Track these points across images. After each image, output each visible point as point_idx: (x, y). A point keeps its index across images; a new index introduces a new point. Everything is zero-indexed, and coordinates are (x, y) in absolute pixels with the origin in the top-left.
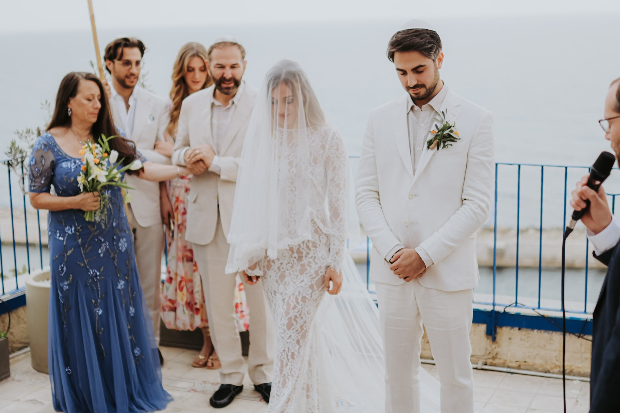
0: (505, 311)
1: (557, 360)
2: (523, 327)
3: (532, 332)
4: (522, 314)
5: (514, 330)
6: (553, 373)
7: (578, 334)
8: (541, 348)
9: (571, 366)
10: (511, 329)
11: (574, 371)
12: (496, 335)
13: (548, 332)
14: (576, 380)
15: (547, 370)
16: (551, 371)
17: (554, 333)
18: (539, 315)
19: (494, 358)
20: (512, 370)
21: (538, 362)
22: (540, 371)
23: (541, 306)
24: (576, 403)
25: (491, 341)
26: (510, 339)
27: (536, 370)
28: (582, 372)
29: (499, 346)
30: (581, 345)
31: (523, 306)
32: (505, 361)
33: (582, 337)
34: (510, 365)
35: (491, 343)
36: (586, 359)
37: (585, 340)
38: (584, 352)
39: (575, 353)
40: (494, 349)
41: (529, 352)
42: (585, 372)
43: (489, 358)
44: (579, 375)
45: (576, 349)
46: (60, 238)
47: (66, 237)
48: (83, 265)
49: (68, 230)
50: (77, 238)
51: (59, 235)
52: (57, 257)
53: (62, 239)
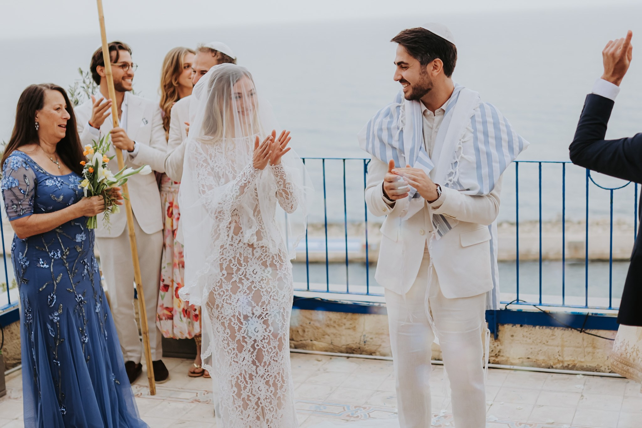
0: (506, 308)
1: (559, 355)
2: (525, 324)
3: (534, 328)
4: (523, 311)
5: (516, 327)
6: (556, 368)
7: (580, 329)
8: (544, 343)
9: (574, 361)
10: (513, 326)
11: (577, 365)
12: (498, 333)
13: (550, 327)
14: (579, 374)
15: (550, 366)
16: (554, 366)
17: (556, 328)
18: (540, 311)
19: (496, 356)
20: (515, 367)
21: (541, 358)
22: (543, 367)
23: (543, 302)
24: (582, 397)
25: (494, 339)
26: (512, 336)
27: (539, 366)
28: (585, 367)
29: (501, 344)
30: (583, 340)
31: (525, 303)
32: (508, 358)
33: (584, 331)
34: (513, 362)
35: (494, 341)
36: (589, 353)
37: (587, 335)
38: (586, 347)
39: (578, 347)
40: (497, 347)
41: (531, 348)
42: (588, 366)
43: (492, 356)
44: (582, 369)
45: (578, 343)
46: (45, 265)
47: (52, 263)
48: (72, 291)
49: (54, 255)
50: (64, 262)
51: (43, 263)
52: (44, 287)
53: (48, 266)
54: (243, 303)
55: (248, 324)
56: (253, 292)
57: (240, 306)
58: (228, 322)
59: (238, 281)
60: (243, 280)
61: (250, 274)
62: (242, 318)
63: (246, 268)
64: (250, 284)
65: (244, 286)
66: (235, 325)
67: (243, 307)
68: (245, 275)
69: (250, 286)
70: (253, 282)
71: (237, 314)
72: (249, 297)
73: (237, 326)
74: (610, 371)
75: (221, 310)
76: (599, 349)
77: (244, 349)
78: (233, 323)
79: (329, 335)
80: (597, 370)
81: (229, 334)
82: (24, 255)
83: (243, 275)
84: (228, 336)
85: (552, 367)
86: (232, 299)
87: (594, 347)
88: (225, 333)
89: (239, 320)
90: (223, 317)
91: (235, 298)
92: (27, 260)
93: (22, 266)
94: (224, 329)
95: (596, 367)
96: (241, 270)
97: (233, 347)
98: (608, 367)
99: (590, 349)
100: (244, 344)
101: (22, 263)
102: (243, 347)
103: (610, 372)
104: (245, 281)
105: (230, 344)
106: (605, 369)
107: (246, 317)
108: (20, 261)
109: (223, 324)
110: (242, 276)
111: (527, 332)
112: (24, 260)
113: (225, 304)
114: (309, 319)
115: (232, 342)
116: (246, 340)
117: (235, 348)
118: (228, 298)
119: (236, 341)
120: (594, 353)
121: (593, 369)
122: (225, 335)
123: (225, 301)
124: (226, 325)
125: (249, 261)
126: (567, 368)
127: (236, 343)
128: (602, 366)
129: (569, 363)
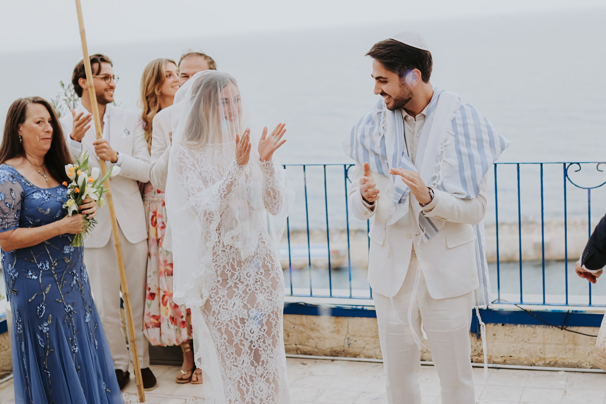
0: (488, 308)
1: (541, 353)
2: (506, 323)
3: (515, 326)
4: (505, 310)
5: (498, 326)
6: (538, 366)
7: (561, 327)
8: (526, 342)
9: (555, 358)
10: (495, 325)
11: (559, 362)
12: (480, 333)
13: (531, 325)
14: (561, 371)
15: (532, 363)
16: (536, 364)
17: (537, 327)
18: (522, 310)
19: (479, 355)
20: (498, 366)
21: (523, 355)
22: (525, 365)
24: (565, 393)
25: (476, 338)
26: (494, 335)
27: (521, 364)
28: (567, 363)
30: (564, 337)
33: (565, 329)
35: (476, 340)
36: (570, 350)
37: (568, 332)
38: (568, 344)
39: (559, 344)
40: (479, 346)
41: (514, 347)
42: (570, 363)
43: (475, 355)
44: (564, 366)
45: (559, 340)
46: (34, 277)
47: (41, 274)
48: (61, 301)
49: (42, 266)
50: (53, 273)
51: (31, 274)
52: (33, 297)
53: (37, 277)
54: (239, 307)
55: (245, 327)
56: (248, 295)
57: (236, 310)
58: (225, 327)
59: (233, 285)
60: (238, 284)
61: (244, 278)
62: (238, 322)
63: (240, 273)
64: (245, 287)
65: (239, 290)
66: (232, 329)
67: (240, 311)
68: (240, 279)
69: (246, 289)
70: (248, 285)
71: (234, 318)
72: (245, 300)
73: (234, 330)
74: (591, 366)
75: (217, 316)
76: (580, 345)
77: (242, 352)
78: (230, 328)
79: (313, 339)
80: (579, 367)
81: (227, 339)
82: (13, 267)
83: (238, 279)
84: (225, 341)
85: (534, 365)
86: (228, 304)
87: (575, 344)
88: (222, 339)
89: (236, 323)
90: (220, 323)
91: (231, 303)
92: (16, 271)
93: (12, 277)
94: (220, 334)
95: (577, 363)
96: (235, 275)
97: (232, 351)
98: (589, 363)
99: (571, 346)
100: (242, 347)
101: (11, 274)
102: (242, 350)
103: (591, 368)
104: (240, 285)
105: (228, 349)
106: (587, 365)
107: (243, 320)
108: (9, 272)
109: (219, 330)
110: (236, 281)
111: (508, 330)
112: (14, 271)
113: (222, 310)
114: (293, 323)
115: (230, 347)
116: (243, 343)
117: (234, 352)
118: (225, 304)
119: (233, 345)
120: (575, 350)
121: (575, 366)
122: (223, 340)
123: (221, 307)
124: (223, 331)
125: (242, 266)
126: (549, 365)
127: (234, 348)
128: (583, 363)
129: (551, 360)
